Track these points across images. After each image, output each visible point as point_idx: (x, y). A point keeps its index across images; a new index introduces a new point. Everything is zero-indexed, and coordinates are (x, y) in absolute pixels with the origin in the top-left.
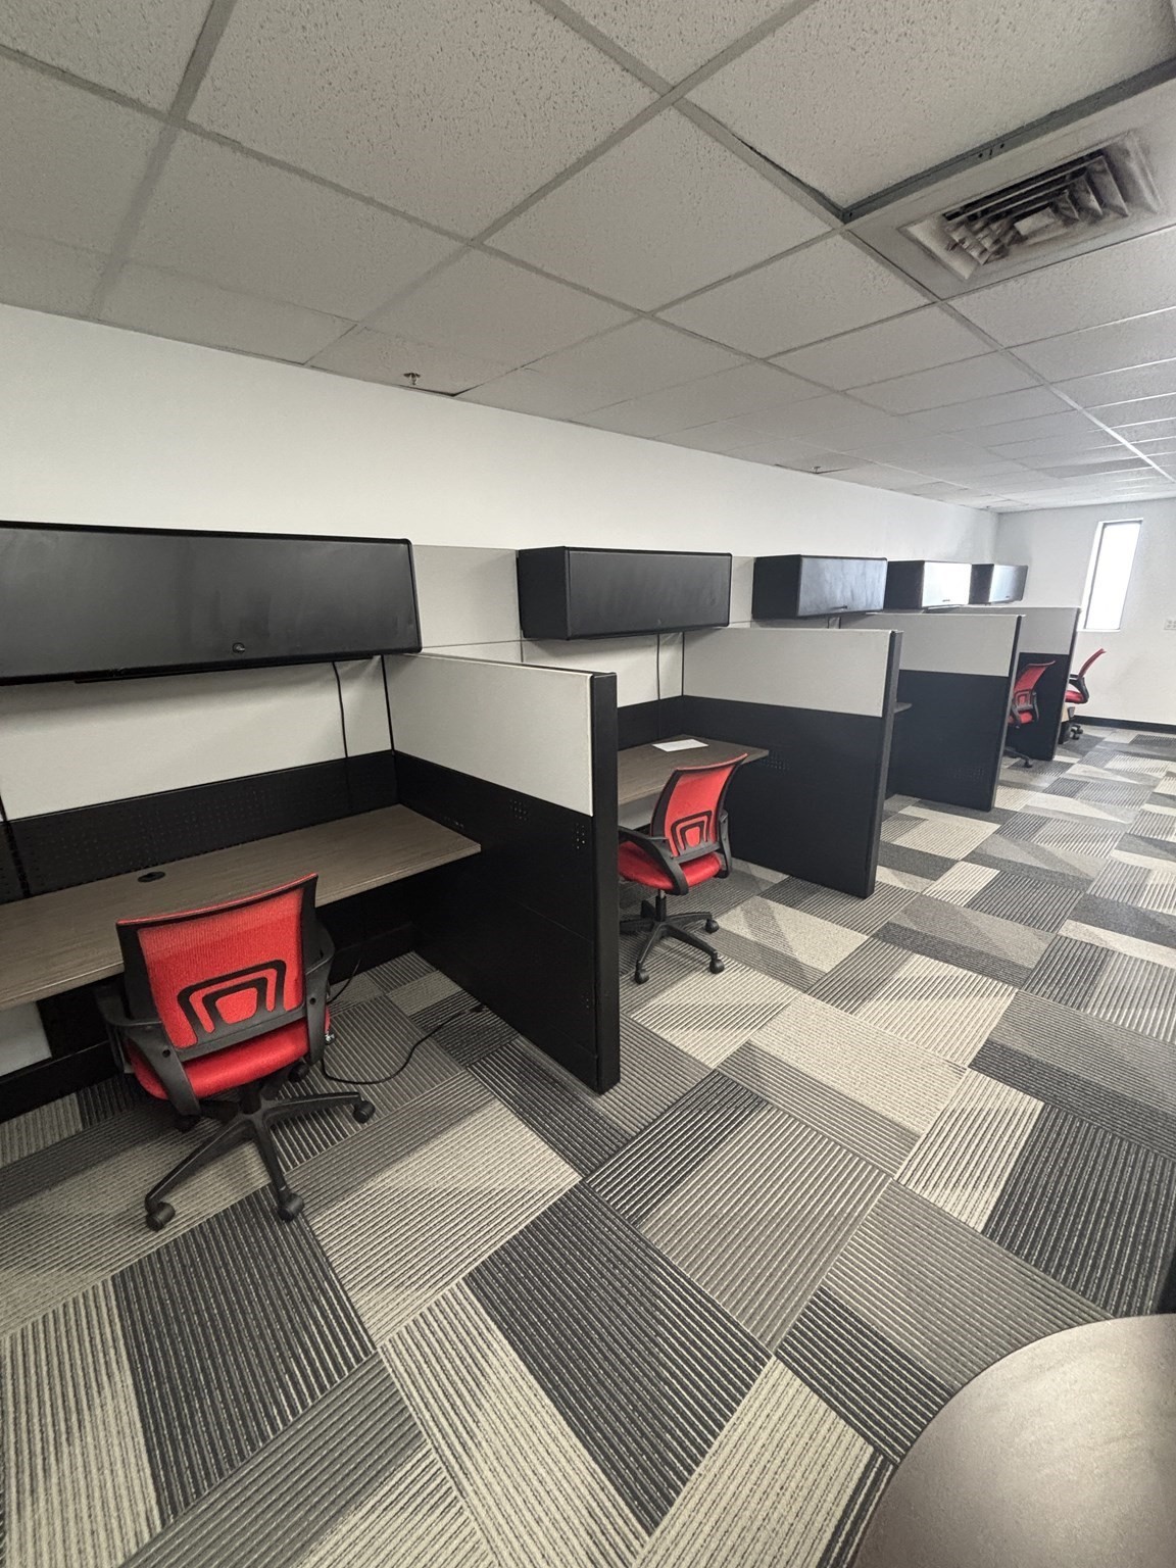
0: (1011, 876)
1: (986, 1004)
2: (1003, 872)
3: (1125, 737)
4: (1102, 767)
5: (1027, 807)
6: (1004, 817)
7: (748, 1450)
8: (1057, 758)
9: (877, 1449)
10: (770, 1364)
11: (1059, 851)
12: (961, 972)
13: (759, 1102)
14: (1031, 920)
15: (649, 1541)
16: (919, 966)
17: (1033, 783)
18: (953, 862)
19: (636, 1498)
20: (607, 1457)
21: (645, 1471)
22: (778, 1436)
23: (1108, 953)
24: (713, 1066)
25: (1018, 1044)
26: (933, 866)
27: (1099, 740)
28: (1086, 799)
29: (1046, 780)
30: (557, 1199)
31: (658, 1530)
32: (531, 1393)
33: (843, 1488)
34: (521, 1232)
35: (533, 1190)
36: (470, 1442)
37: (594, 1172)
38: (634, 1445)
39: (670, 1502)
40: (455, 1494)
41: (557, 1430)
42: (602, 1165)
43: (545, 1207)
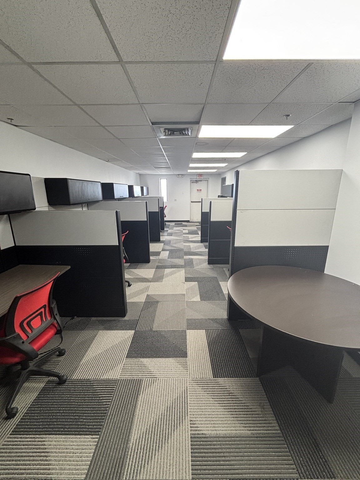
0: (171, 251)
1: (182, 272)
2: (170, 251)
3: (173, 224)
4: (173, 230)
5: (166, 239)
6: (163, 242)
7: (192, 341)
8: (165, 229)
9: (205, 330)
10: (187, 331)
11: (176, 245)
12: (175, 269)
13: (157, 302)
14: (179, 258)
15: (188, 358)
16: (167, 271)
17: (164, 235)
18: (160, 252)
19: (182, 356)
20: (174, 356)
21: (181, 353)
22: (194, 337)
23: (192, 259)
24: (144, 301)
25: (189, 276)
26: (158, 254)
27: (170, 225)
28: (174, 236)
29: (166, 234)
30: (132, 336)
31: (188, 357)
32: (156, 360)
33: (205, 336)
34: (130, 345)
35: (126, 338)
36: (151, 373)
37: (136, 329)
38: (177, 352)
39: (187, 353)
40: (155, 379)
41: (164, 360)
42: (137, 327)
43: (132, 339)
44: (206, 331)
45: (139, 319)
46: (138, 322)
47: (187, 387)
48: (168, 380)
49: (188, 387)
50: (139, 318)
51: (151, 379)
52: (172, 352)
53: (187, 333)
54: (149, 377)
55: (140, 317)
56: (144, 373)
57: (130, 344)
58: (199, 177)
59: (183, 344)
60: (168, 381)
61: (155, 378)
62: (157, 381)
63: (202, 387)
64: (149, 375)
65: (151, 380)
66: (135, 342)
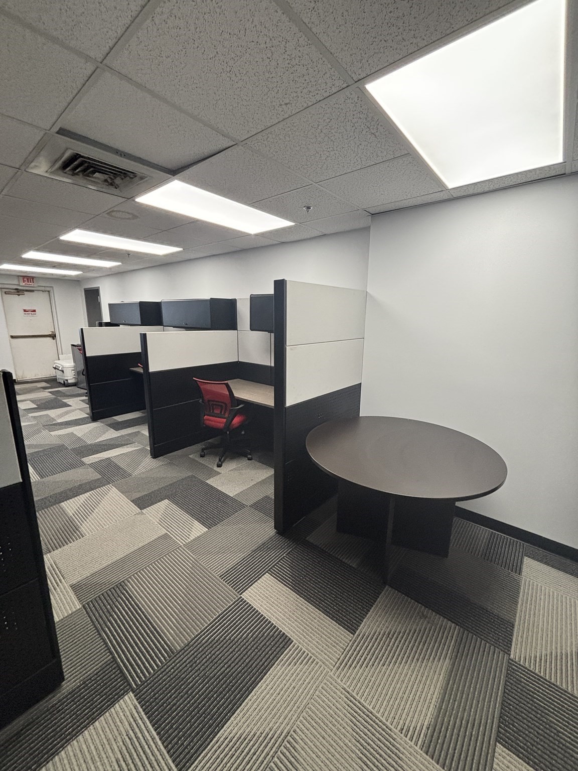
1: (112, 494)
7: (269, 608)
10: (243, 597)
13: (121, 586)
14: (72, 466)
15: (295, 642)
19: (283, 647)
21: (276, 644)
25: (137, 495)
30: (141, 710)
31: (292, 638)
32: (250, 703)
33: (277, 582)
34: (158, 734)
35: (127, 732)
36: (270, 735)
37: (129, 684)
38: (269, 648)
39: (284, 634)
40: (289, 737)
41: (264, 685)
42: (126, 678)
43: (145, 717)
44: (269, 573)
45: (114, 657)
46: (118, 666)
47: (344, 689)
48: (310, 712)
49: (345, 686)
50: (111, 653)
51: (282, 747)
52: (260, 655)
53: (248, 601)
54: (274, 749)
55: (109, 649)
56: (257, 753)
57: (154, 733)
58: (26, 282)
59: (262, 625)
60: (312, 715)
61: (286, 737)
62: (297, 738)
63: (358, 663)
64: (270, 745)
65: (285, 750)
66: (162, 717)
